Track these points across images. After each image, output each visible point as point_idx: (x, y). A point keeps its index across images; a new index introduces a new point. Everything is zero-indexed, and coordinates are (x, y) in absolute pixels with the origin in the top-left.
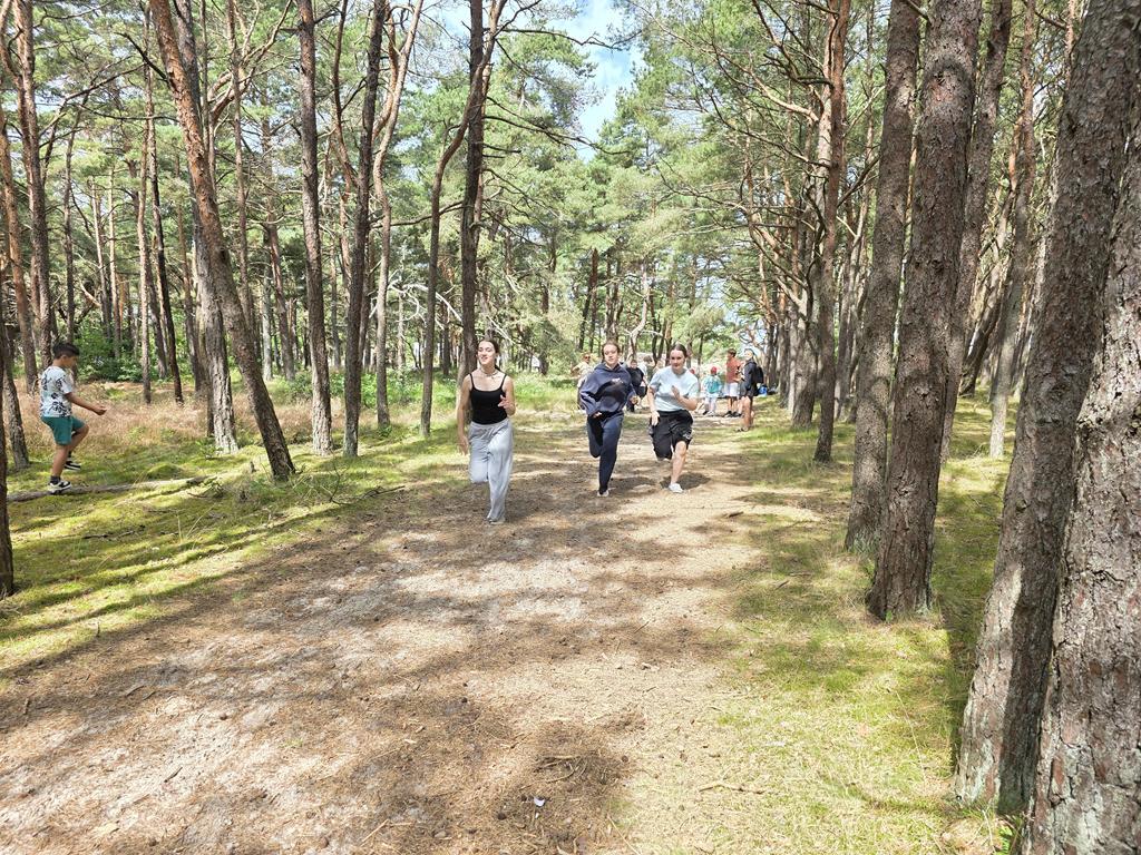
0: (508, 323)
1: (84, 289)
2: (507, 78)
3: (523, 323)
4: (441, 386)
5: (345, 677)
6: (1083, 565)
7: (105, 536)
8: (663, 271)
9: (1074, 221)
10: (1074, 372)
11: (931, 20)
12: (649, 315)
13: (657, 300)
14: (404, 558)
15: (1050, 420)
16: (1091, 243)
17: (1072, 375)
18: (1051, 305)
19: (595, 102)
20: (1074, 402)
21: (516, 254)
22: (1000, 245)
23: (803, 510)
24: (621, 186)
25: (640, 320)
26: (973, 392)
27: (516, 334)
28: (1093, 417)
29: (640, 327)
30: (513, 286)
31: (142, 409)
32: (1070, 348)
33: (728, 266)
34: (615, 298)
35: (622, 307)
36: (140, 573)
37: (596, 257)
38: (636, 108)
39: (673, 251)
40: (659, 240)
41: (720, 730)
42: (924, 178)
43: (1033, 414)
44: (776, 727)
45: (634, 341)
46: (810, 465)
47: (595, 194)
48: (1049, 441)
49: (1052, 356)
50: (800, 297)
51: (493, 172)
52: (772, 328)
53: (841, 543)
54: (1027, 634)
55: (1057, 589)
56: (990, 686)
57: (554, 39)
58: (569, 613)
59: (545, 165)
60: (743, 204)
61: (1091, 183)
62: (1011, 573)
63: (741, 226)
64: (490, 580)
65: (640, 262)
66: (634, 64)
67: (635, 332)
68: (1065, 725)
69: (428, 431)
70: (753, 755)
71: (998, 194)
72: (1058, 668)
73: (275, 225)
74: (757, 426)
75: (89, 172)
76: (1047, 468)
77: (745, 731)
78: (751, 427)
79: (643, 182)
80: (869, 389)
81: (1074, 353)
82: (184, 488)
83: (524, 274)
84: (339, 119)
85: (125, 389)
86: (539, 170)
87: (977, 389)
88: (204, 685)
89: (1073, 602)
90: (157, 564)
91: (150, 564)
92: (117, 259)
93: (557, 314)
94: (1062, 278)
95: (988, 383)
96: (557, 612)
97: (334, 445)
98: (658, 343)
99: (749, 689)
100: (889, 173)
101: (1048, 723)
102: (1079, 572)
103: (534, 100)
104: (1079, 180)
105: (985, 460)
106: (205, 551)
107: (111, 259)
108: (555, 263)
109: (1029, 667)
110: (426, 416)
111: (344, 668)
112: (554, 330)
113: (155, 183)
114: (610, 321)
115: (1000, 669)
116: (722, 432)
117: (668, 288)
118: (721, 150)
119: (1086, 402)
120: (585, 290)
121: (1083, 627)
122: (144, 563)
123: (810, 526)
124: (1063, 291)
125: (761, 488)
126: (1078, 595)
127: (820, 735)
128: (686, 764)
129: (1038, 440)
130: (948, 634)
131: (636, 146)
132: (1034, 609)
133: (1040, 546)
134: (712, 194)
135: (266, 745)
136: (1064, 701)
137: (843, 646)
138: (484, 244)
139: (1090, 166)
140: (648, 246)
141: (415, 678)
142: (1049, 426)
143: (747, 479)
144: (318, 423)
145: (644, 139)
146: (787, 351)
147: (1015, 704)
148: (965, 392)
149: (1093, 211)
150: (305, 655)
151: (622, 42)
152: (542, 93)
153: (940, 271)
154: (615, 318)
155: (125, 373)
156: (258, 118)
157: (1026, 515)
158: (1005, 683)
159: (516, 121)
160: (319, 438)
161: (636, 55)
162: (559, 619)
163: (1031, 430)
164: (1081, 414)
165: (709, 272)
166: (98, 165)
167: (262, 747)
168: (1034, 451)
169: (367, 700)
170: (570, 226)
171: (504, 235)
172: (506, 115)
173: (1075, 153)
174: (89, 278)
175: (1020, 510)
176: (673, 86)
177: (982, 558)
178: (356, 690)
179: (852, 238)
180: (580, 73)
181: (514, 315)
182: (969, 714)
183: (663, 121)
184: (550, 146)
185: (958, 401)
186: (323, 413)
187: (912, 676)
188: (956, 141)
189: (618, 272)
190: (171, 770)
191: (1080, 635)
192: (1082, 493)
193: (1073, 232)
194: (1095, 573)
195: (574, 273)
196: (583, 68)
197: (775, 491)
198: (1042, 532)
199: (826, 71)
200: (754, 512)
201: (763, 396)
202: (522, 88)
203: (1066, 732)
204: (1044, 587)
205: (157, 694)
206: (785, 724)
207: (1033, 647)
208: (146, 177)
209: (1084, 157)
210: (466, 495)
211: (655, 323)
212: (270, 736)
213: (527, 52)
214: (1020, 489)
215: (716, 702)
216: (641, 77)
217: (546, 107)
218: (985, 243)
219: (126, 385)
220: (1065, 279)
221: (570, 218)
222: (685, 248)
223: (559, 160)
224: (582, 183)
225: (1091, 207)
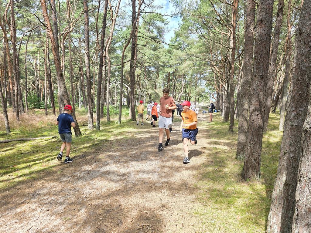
0: (145, 93)
1: (32, 84)
2: (145, 26)
3: (149, 93)
4: (127, 110)
5: (86, 197)
6: (305, 175)
7: (27, 153)
8: (188, 78)
9: (301, 62)
10: (302, 110)
11: (259, 4)
12: (184, 90)
13: (186, 86)
14: (108, 160)
15: (294, 125)
16: (307, 69)
17: (301, 111)
18: (294, 89)
19: (168, 32)
20: (302, 119)
21: (148, 74)
22: (282, 70)
23: (224, 146)
24: (175, 55)
25: (181, 92)
26: (275, 111)
27: (148, 95)
28: (308, 126)
29: (181, 94)
30: (146, 83)
31: (44, 116)
32: (301, 102)
33: (206, 76)
34: (175, 86)
35: (177, 88)
36: (33, 164)
37: (169, 74)
38: (180, 34)
39: (191, 72)
40: (186, 70)
41: (195, 216)
42: (257, 50)
43: (289, 123)
44: (212, 216)
45: (180, 97)
46: (227, 133)
47: (169, 57)
48: (294, 132)
49: (295, 105)
50: (225, 85)
51: (140, 52)
52: (218, 94)
53: (235, 157)
54: (288, 192)
55: (297, 182)
56: (276, 208)
57: (158, 15)
58: (154, 178)
59: (155, 49)
60: (209, 59)
61: (307, 50)
62: (283, 173)
63: (209, 66)
64: (132, 167)
65: (182, 76)
66: (179, 22)
67: (180, 95)
68: (300, 228)
69: (121, 123)
70: (204, 225)
71: (282, 56)
72: (297, 208)
73: (82, 67)
74: (213, 121)
75: (32, 52)
76: (294, 140)
77: (202, 217)
78: (212, 121)
79: (181, 54)
80: (242, 112)
81: (302, 104)
82: (51, 139)
83: (150, 79)
84: (98, 37)
85: (42, 111)
86: (153, 51)
87: (276, 110)
88: (45, 199)
89: (302, 187)
90: (38, 162)
91: (37, 162)
92: (40, 76)
93: (159, 90)
94: (298, 80)
95: (279, 109)
96: (151, 177)
97: (94, 127)
98: (187, 98)
99: (205, 203)
100: (247, 50)
101: (294, 226)
102: (304, 178)
103: (152, 32)
104: (303, 49)
105: (278, 131)
106: (53, 158)
107: (39, 76)
108: (158, 76)
109: (289, 203)
110: (120, 118)
111: (86, 194)
112: (158, 94)
113: (48, 55)
114: (173, 92)
115: (279, 203)
116: (204, 123)
117: (190, 83)
118: (203, 45)
119: (306, 121)
120: (167, 83)
121: (306, 196)
122: (35, 161)
123: (226, 151)
124: (298, 84)
125: (213, 140)
126: (303, 185)
127: (225, 218)
128: (183, 228)
129: (291, 131)
130: (266, 186)
131: (180, 44)
132: (290, 185)
133: (292, 165)
134: (201, 57)
135: (59, 219)
136: (299, 219)
137: (234, 189)
138: (138, 71)
139: (306, 45)
140: (183, 71)
141: (106, 198)
142: (294, 127)
143: (209, 137)
144: (90, 120)
145: (182, 42)
146: (222, 100)
147: (284, 215)
148: (273, 111)
149: (308, 59)
150: (76, 190)
151: (176, 15)
152: (154, 30)
153: (262, 78)
154: (175, 90)
155: (42, 106)
156: (77, 38)
157: (287, 155)
158: (281, 208)
159: (147, 38)
160: (90, 125)
161: (180, 19)
162: (151, 179)
163: (288, 128)
164: (304, 125)
165: (200, 78)
166: (35, 51)
167: (58, 220)
168: (290, 134)
169: (91, 205)
170: (162, 66)
171: (144, 69)
172: (144, 36)
173: (301, 41)
174: (34, 81)
175: (285, 153)
176: (190, 28)
177: (276, 161)
178: (88, 201)
179: (240, 69)
180: (165, 24)
181: (147, 90)
182: (270, 216)
183: (187, 37)
184: (156, 44)
185: (270, 114)
186: (91, 118)
187: (254, 199)
188: (266, 39)
189: (176, 78)
190: (30, 227)
191: (304, 198)
192: (305, 151)
193: (301, 66)
194: (309, 178)
195: (164, 79)
196: (166, 23)
197: (217, 141)
198: (292, 160)
199: (232, 23)
200: (210, 147)
201: (216, 112)
202: (149, 29)
203: (300, 230)
204: (293, 178)
205: (30, 202)
206: (214, 215)
207: (290, 197)
208: (46, 54)
209: (305, 42)
210: (129, 141)
211: (186, 92)
212: (61, 216)
213: (150, 19)
214: (285, 147)
215: (195, 207)
216: (181, 25)
217: (155, 33)
218: (278, 70)
219: (42, 110)
220: (299, 81)
221: (162, 64)
222: (193, 72)
223: (159, 48)
224: (165, 54)
225: (307, 58)
